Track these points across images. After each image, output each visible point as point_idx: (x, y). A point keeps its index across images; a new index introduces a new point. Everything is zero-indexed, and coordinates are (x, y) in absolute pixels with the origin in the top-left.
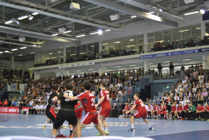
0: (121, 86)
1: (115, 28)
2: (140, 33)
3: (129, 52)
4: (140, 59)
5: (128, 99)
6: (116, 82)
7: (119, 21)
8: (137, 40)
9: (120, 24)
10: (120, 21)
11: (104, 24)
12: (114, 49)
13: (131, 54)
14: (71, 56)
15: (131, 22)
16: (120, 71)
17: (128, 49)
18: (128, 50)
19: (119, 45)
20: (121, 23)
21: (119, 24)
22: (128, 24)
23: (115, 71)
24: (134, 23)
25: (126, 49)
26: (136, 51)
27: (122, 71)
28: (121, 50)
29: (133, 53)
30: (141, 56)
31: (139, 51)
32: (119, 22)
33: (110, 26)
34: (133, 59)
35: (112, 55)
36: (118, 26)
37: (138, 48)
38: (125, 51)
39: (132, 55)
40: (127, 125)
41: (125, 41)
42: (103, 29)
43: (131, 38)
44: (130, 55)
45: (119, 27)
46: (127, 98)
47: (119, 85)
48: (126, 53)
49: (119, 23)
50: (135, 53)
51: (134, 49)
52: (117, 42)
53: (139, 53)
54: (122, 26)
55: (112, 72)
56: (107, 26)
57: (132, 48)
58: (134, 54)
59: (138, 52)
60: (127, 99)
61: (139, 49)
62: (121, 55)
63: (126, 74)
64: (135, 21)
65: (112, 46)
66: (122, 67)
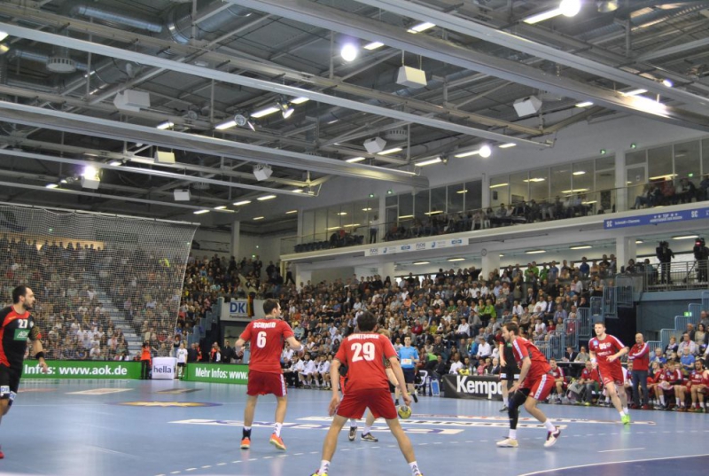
0: (547, 309)
1: (531, 137)
2: (603, 152)
3: (569, 209)
4: (603, 230)
7: (541, 116)
8: (595, 172)
9: (545, 127)
10: (545, 116)
11: (495, 128)
12: (526, 200)
13: (577, 214)
14: (400, 219)
15: (578, 121)
16: (544, 265)
17: (568, 199)
18: (566, 204)
19: (541, 188)
20: (547, 122)
21: (541, 127)
22: (566, 125)
23: (527, 266)
24: (584, 123)
25: (561, 200)
26: (591, 204)
27: (550, 264)
28: (546, 204)
29: (584, 211)
30: (606, 221)
31: (602, 205)
32: (539, 120)
33: (515, 133)
34: (581, 228)
35: (519, 218)
36: (539, 132)
37: (599, 196)
38: (560, 206)
39: (579, 216)
40: (565, 426)
41: (558, 175)
42: (493, 143)
43: (576, 166)
44: (574, 216)
45: (542, 135)
46: (563, 346)
47: (542, 305)
48: (561, 213)
49: (541, 122)
50: (589, 213)
51: (587, 199)
52: (536, 180)
53: (601, 212)
54: (551, 133)
55: (518, 267)
56: (504, 134)
57: (581, 196)
58: (587, 215)
59: (599, 207)
60: (566, 349)
61: (602, 201)
62: (548, 218)
63: (559, 274)
64: (589, 117)
65: (517, 192)
66: (549, 253)
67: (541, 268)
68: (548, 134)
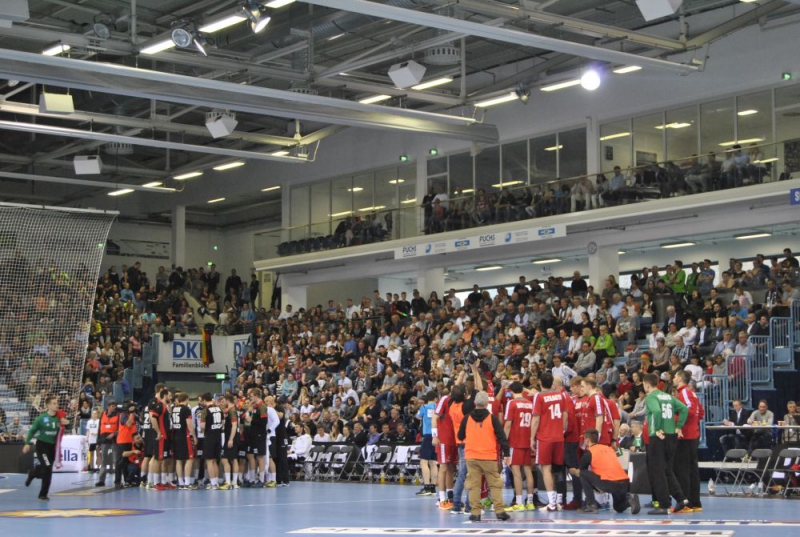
0: (697, 338)
1: (664, 55)
2: (787, 77)
3: (733, 170)
4: (789, 206)
5: (736, 403)
6: (672, 320)
7: (682, 19)
8: (774, 110)
9: (689, 36)
10: (688, 19)
11: (608, 41)
12: (660, 159)
13: (746, 181)
15: (744, 25)
16: (694, 266)
17: (729, 155)
18: (727, 165)
19: (685, 138)
20: (693, 28)
21: (683, 38)
22: (724, 34)
23: (667, 268)
24: (756, 28)
25: (718, 158)
26: (769, 164)
27: (701, 265)
28: (697, 168)
29: (757, 175)
30: (793, 191)
31: (787, 164)
32: (680, 26)
33: (640, 49)
34: (752, 205)
35: (650, 189)
36: (680, 47)
37: (781, 149)
38: (717, 166)
39: (749, 184)
40: (731, 532)
41: (713, 115)
42: (606, 66)
43: (743, 101)
44: (742, 185)
45: (684, 50)
46: (726, 401)
47: (688, 333)
48: (718, 180)
49: (683, 29)
50: (765, 178)
51: (759, 155)
52: (675, 126)
53: (785, 177)
54: (700, 47)
55: (655, 270)
56: (622, 51)
57: (756, 150)
58: (761, 182)
59: (781, 169)
60: (731, 404)
61: (786, 157)
62: (700, 189)
63: (717, 282)
64: (762, 19)
65: (647, 147)
66: (699, 247)
67: (688, 271)
68: (696, 48)
